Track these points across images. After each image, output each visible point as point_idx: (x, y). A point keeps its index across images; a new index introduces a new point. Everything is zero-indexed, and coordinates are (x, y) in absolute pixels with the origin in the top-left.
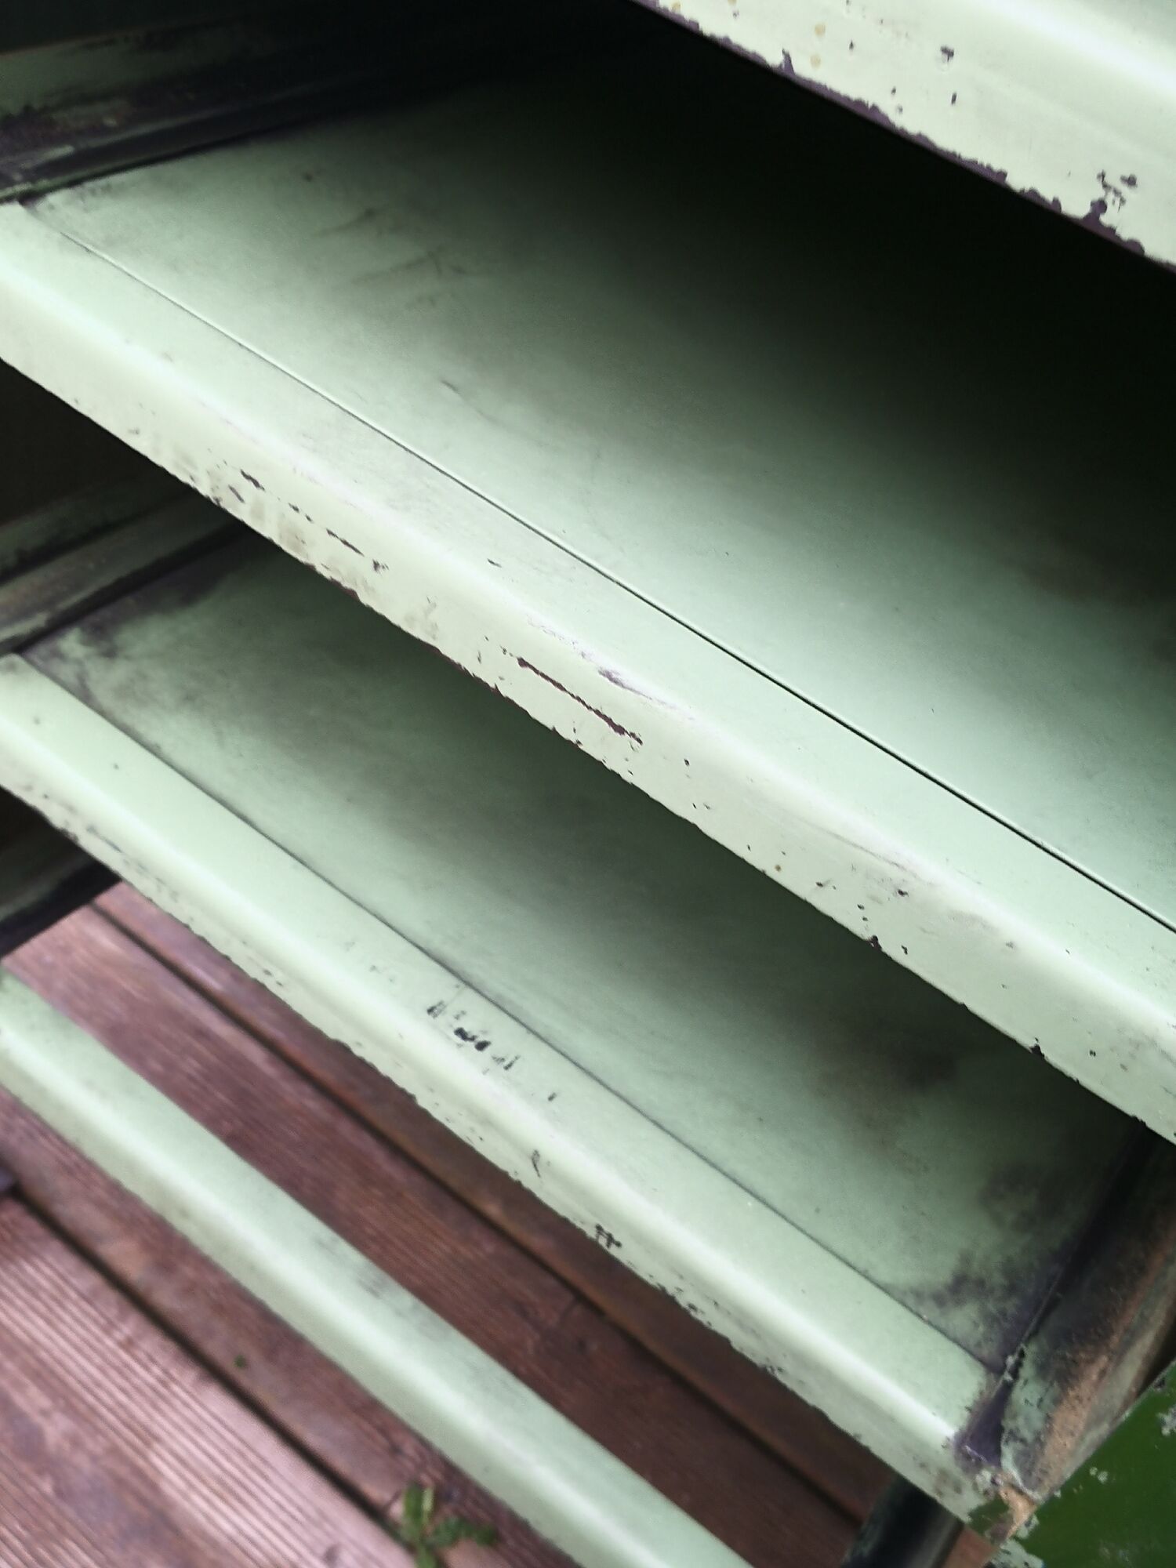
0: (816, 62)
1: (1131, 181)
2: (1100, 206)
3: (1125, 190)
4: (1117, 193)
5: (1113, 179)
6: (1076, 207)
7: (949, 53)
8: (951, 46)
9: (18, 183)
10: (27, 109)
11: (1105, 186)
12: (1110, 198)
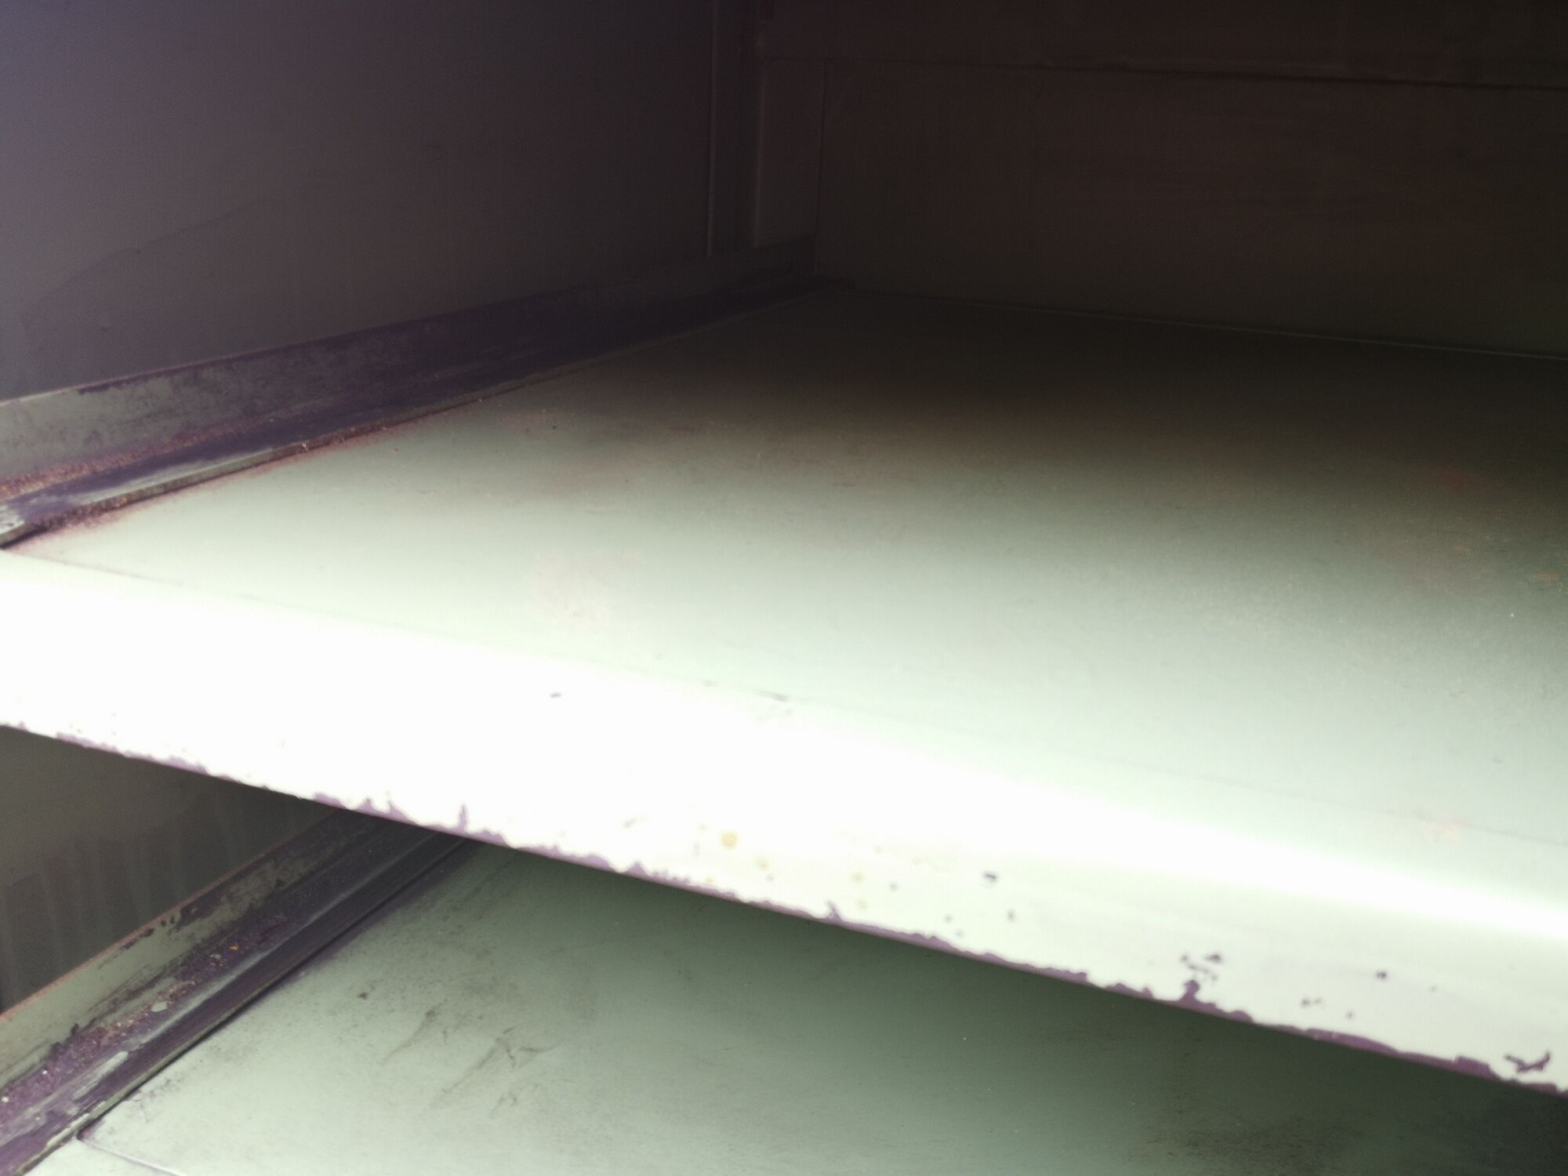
0: (862, 905)
1: (1216, 958)
2: (1193, 986)
3: (1211, 965)
4: (1206, 971)
5: (1197, 958)
6: (1169, 990)
7: (992, 877)
8: (992, 869)
9: (76, 1117)
10: (75, 1030)
11: (1193, 967)
12: (1200, 977)
